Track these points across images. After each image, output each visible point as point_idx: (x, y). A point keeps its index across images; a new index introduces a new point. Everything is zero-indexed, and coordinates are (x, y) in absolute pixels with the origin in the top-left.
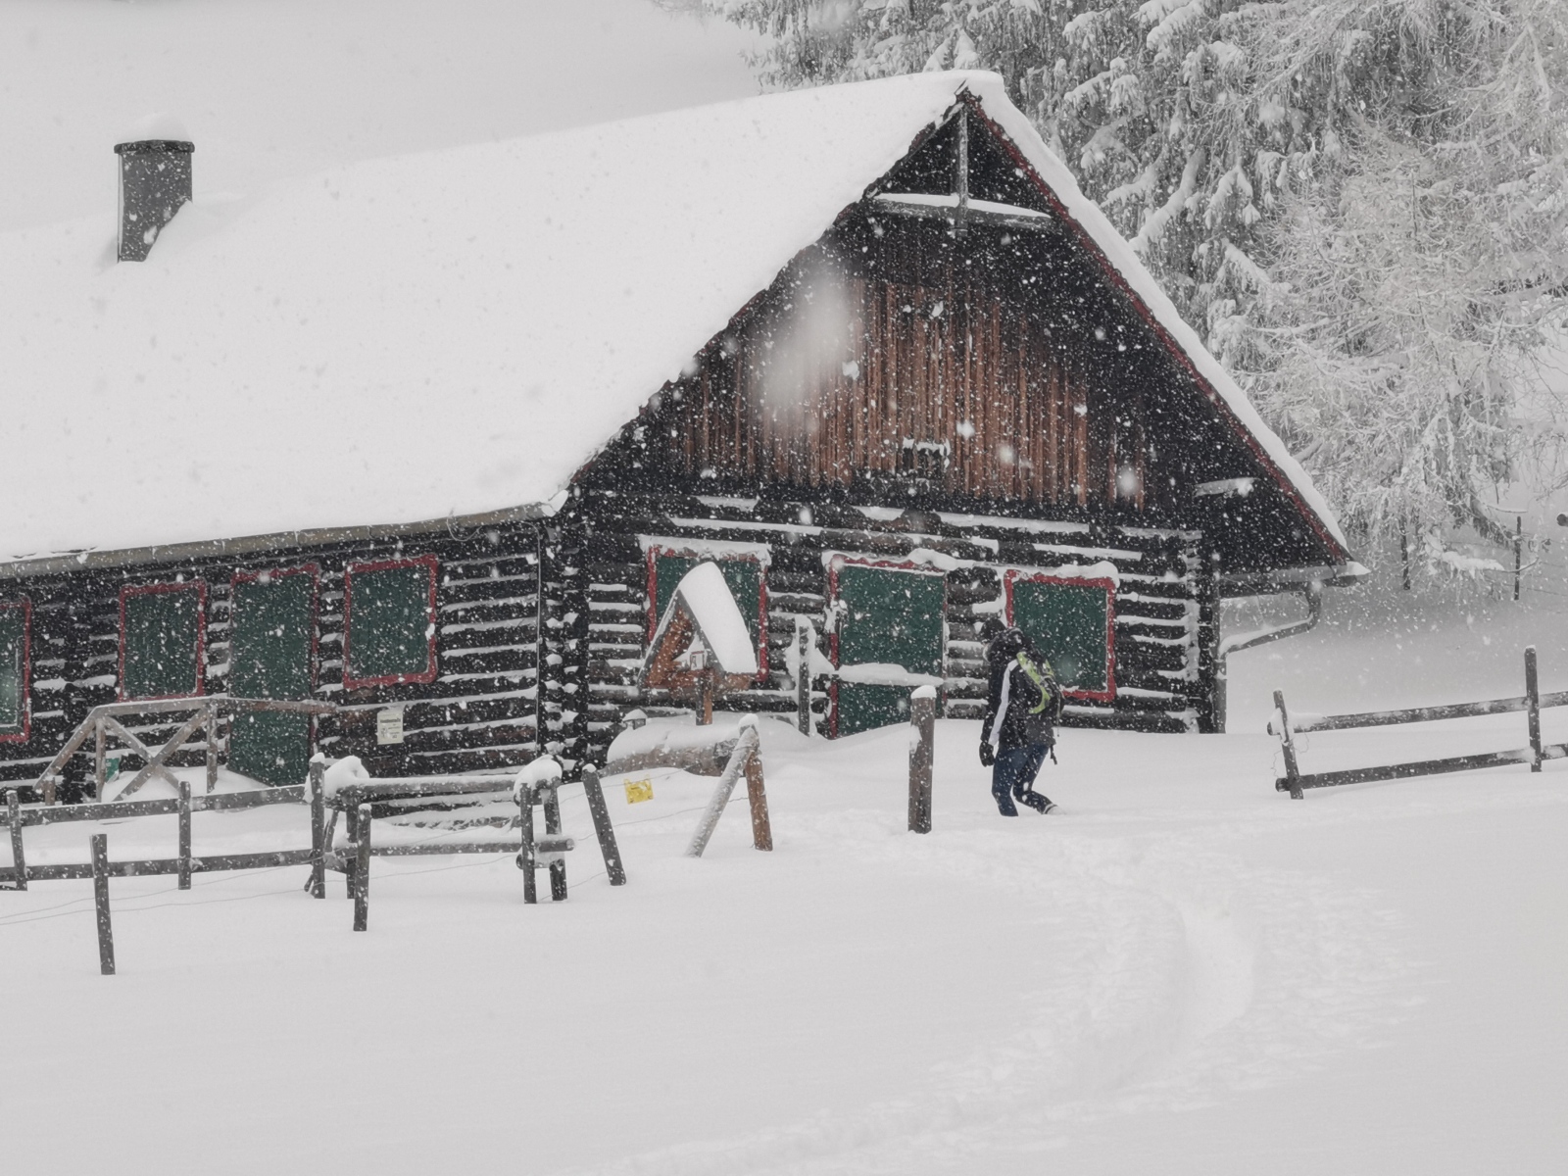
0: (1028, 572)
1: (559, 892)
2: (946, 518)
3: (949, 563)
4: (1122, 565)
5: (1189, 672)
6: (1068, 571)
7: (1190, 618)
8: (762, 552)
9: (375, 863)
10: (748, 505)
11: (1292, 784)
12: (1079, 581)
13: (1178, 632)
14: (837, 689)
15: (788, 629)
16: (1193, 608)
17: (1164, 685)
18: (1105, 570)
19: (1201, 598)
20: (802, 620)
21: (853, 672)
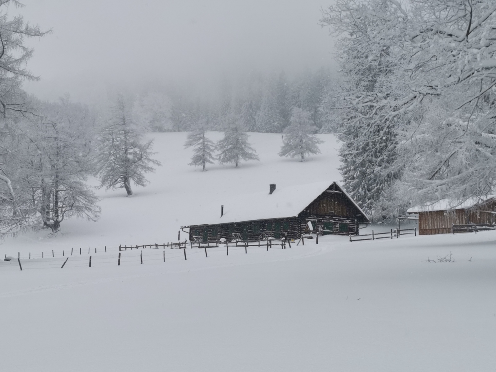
0: (341, 222)
1: (285, 248)
2: (333, 217)
3: (333, 221)
4: (349, 222)
5: (355, 231)
6: (344, 222)
7: (356, 226)
8: (317, 220)
9: (272, 246)
10: (315, 216)
11: (351, 241)
12: (345, 223)
13: (355, 227)
14: (323, 232)
15: (319, 227)
16: (356, 225)
17: (354, 232)
18: (348, 222)
19: (357, 224)
20: (320, 226)
21: (324, 230)
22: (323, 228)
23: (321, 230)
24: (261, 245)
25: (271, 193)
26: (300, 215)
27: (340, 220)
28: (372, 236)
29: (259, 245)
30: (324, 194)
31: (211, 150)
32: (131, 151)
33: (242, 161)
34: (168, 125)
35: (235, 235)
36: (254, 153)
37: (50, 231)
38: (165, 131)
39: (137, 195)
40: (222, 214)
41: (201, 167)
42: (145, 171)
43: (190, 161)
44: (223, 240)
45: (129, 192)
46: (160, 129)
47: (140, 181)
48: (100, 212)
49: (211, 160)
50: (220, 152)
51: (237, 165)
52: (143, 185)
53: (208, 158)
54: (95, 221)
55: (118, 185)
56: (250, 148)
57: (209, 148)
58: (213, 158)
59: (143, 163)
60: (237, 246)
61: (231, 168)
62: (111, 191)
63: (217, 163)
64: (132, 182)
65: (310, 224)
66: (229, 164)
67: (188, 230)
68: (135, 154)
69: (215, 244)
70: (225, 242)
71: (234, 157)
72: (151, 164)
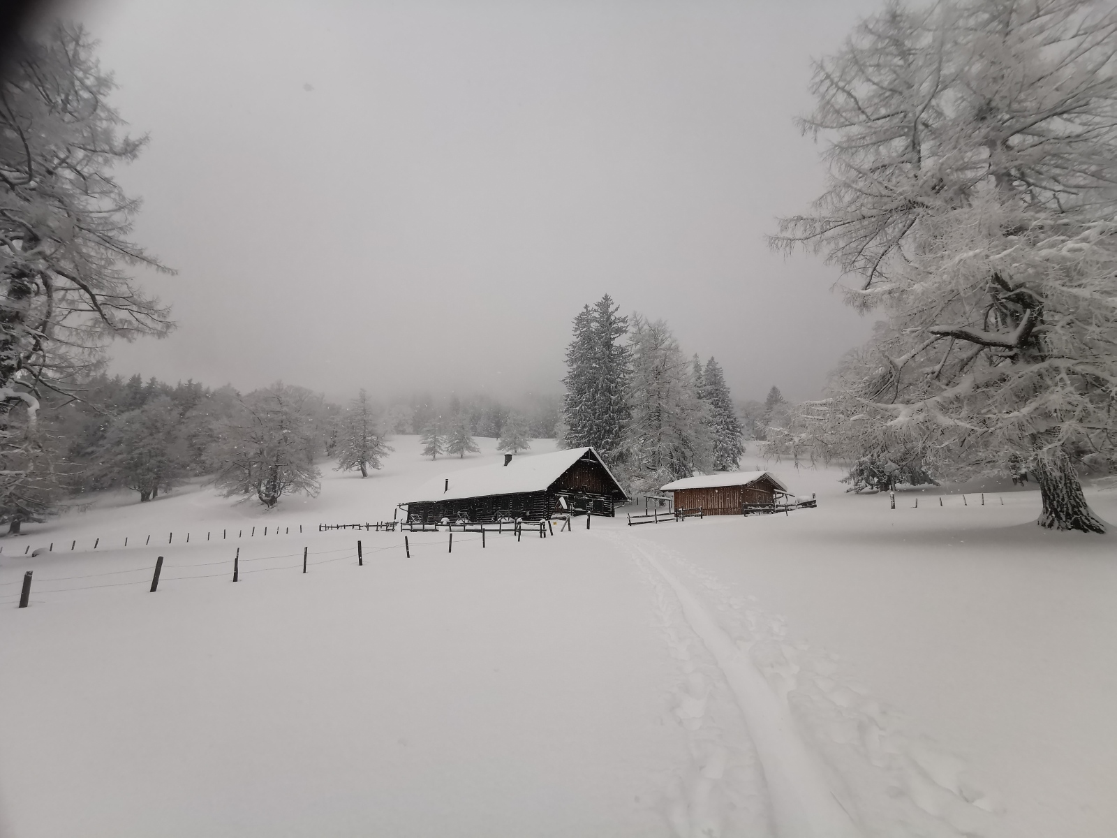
0: (595, 499)
1: (545, 537)
2: (587, 493)
3: (587, 498)
4: (604, 499)
5: (611, 511)
6: (599, 499)
8: (569, 496)
9: (522, 531)
10: (568, 491)
11: (630, 524)
12: (600, 501)
13: (610, 506)
14: (576, 511)
15: (571, 504)
16: (611, 503)
17: (609, 512)
19: (613, 503)
20: (573, 504)
21: (577, 509)
22: (575, 507)
23: (573, 508)
24: (503, 530)
25: (506, 465)
26: (548, 488)
27: (594, 497)
28: (654, 517)
29: (500, 531)
30: (579, 461)
31: (441, 443)
32: (370, 438)
33: (466, 453)
34: (410, 429)
35: (461, 514)
36: (477, 447)
37: (266, 506)
38: (407, 434)
39: (371, 477)
40: (446, 489)
41: (432, 457)
42: (381, 456)
43: (423, 452)
44: (445, 520)
45: (365, 475)
46: (403, 432)
47: (375, 466)
48: (320, 488)
49: (440, 451)
50: (448, 445)
51: (462, 456)
52: (378, 469)
53: (438, 450)
54: (314, 497)
55: (356, 468)
56: (474, 443)
57: (439, 441)
58: (442, 450)
59: (379, 449)
60: (466, 531)
61: (458, 458)
62: (347, 473)
63: (445, 454)
64: (367, 465)
65: (562, 500)
66: (455, 455)
67: (406, 507)
68: (372, 441)
69: (433, 527)
70: (448, 524)
71: (459, 450)
72: (386, 450)
